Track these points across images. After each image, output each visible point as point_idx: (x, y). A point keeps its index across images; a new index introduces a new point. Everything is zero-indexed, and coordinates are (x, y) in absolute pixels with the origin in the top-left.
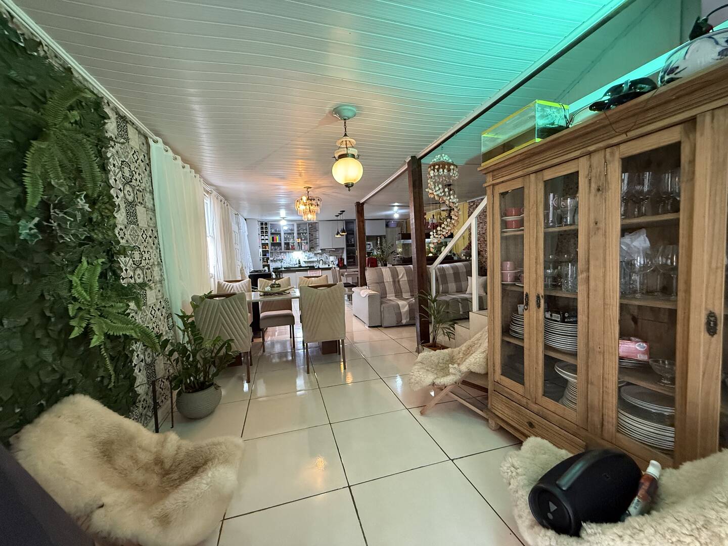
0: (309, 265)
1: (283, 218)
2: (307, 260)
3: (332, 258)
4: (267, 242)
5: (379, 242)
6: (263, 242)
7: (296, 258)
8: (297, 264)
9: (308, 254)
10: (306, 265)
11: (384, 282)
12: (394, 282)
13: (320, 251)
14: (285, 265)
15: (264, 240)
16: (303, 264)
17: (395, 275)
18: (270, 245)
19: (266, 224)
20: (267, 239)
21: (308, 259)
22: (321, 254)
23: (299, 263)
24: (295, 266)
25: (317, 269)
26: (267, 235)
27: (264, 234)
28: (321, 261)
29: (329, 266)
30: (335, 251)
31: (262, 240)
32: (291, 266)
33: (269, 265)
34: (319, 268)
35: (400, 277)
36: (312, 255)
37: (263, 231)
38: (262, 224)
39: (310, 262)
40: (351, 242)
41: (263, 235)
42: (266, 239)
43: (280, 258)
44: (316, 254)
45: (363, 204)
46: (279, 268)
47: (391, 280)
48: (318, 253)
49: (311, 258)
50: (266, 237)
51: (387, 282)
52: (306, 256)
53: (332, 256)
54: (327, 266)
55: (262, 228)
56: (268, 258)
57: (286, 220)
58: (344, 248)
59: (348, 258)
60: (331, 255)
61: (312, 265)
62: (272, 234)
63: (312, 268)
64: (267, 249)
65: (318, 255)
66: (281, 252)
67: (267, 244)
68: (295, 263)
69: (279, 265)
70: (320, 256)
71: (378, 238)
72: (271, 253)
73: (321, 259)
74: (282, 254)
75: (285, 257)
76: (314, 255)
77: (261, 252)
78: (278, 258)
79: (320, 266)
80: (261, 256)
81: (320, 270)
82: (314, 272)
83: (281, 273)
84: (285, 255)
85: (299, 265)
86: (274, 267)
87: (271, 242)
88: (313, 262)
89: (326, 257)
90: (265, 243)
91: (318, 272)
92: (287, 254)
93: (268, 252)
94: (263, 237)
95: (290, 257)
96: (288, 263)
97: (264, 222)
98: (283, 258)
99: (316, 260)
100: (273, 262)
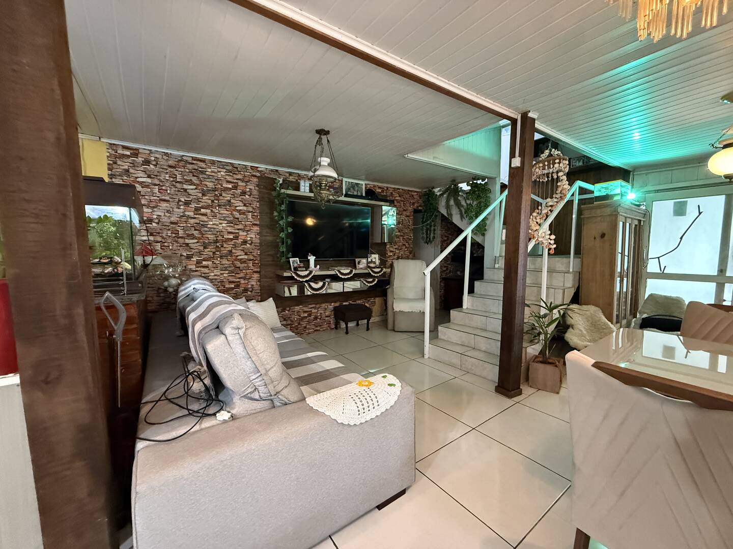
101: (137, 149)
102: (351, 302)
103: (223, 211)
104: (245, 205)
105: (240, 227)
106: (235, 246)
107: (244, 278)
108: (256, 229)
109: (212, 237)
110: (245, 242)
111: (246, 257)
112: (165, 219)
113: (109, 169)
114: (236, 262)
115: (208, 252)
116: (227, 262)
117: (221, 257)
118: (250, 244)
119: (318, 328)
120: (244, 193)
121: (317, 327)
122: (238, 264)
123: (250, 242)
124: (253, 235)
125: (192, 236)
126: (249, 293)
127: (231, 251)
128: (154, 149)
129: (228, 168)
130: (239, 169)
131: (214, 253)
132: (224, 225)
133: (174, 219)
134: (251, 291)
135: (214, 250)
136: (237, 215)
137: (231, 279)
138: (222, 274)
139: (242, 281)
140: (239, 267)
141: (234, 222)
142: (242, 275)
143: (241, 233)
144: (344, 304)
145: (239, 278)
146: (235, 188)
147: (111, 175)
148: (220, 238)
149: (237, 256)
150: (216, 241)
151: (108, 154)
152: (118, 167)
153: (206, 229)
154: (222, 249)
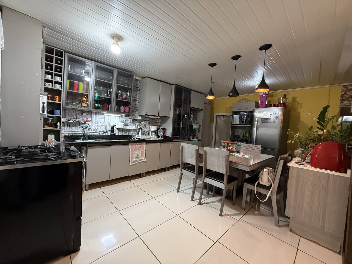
0: (124, 134)
2: (123, 128)
3: (153, 128)
4: (58, 87)
6: (49, 85)
7: (107, 122)
8: (106, 132)
10: (120, 134)
13: (140, 118)
14: (89, 132)
15: (51, 81)
16: (117, 133)
18: (64, 95)
19: (59, 53)
20: (60, 83)
21: (125, 125)
22: (139, 121)
23: (112, 131)
24: (104, 134)
25: (136, 141)
26: (61, 76)
27: (54, 72)
28: (141, 130)
31: (46, 81)
33: (59, 131)
36: (129, 121)
37: (51, 66)
38: (49, 50)
39: (125, 130)
41: (51, 74)
42: (57, 83)
43: (81, 119)
44: (134, 121)
48: (136, 120)
49: (128, 125)
50: (58, 79)
52: (122, 122)
53: (152, 125)
55: (49, 59)
56: (59, 119)
58: (170, 117)
60: (150, 124)
61: (127, 134)
62: (70, 76)
64: (57, 101)
65: (136, 122)
67: (59, 92)
68: (104, 130)
69: (77, 131)
70: (138, 123)
71: (192, 111)
72: (65, 110)
73: (139, 127)
74: (85, 114)
75: (89, 119)
76: (131, 122)
77: (44, 103)
78: (77, 120)
79: (140, 137)
80: (43, 111)
81: (145, 143)
82: (137, 146)
83: (84, 148)
84: (91, 117)
85: (112, 134)
86: (67, 135)
87: (68, 89)
88: (129, 130)
89: (145, 125)
90: (53, 88)
91: (142, 145)
92: (93, 116)
93: (58, 106)
94: (49, 77)
95: (97, 120)
96: (94, 130)
97: (55, 49)
98: (87, 121)
99: (134, 127)
100: (67, 126)
113: (341, 97)
147: (342, 100)
151: (342, 91)
152: (347, 95)
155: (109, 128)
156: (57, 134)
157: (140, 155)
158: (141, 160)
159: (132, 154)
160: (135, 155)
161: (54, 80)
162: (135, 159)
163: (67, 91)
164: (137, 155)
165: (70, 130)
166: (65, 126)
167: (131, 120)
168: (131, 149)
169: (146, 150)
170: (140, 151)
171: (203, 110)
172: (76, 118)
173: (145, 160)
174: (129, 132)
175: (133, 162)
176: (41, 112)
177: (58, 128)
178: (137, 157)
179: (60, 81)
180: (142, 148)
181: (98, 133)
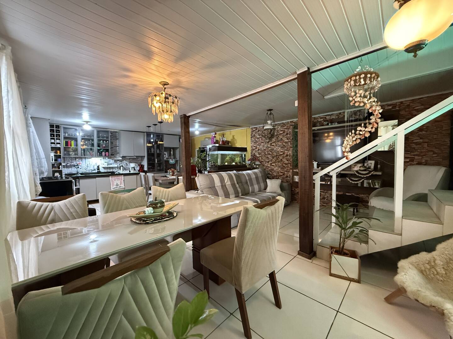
0: (109, 171)
1: (87, 122)
2: (107, 166)
3: (132, 165)
4: (58, 146)
5: (172, 153)
6: (53, 146)
7: (94, 164)
8: (95, 170)
9: (107, 160)
10: (105, 171)
11: (215, 186)
12: (222, 186)
13: (121, 158)
14: (81, 171)
15: (54, 143)
16: (102, 170)
17: (222, 180)
18: (62, 150)
19: (58, 127)
20: (59, 143)
21: (108, 165)
22: (121, 161)
23: (98, 169)
24: (93, 172)
25: (117, 175)
26: (59, 139)
27: (55, 138)
28: (122, 167)
29: (130, 171)
30: (136, 159)
31: (52, 143)
32: (88, 172)
33: (61, 171)
34: (120, 174)
35: (226, 182)
36: (112, 161)
37: (54, 135)
38: (52, 126)
39: (110, 168)
40: (151, 152)
41: (54, 139)
42: (57, 143)
43: (75, 163)
44: (116, 161)
45: (189, 116)
46: (74, 174)
47: (220, 185)
48: (118, 160)
49: (111, 164)
50: (58, 141)
51: (217, 186)
52: (106, 162)
53: (132, 163)
54: (128, 172)
55: (52, 131)
56: (60, 164)
57: (90, 125)
58: (145, 156)
59: (149, 164)
60: (130, 162)
61: (111, 170)
62: (65, 138)
63: (113, 174)
64: (59, 154)
65: (118, 162)
66: (76, 158)
67: (59, 149)
68: (93, 169)
69: (73, 170)
70: (120, 162)
71: (172, 149)
72: (64, 158)
73: (121, 165)
74: (77, 159)
75: (81, 162)
76: (114, 162)
77: (52, 157)
78: (72, 164)
79: (121, 172)
80: (52, 161)
81: (123, 175)
82: (116, 178)
83: (78, 180)
84: (82, 161)
85: (98, 171)
86: (67, 173)
87: (64, 146)
88: (113, 168)
89: (126, 163)
90: (56, 147)
91: (121, 177)
92: (84, 160)
93: (60, 157)
94: (53, 141)
95: (87, 163)
96: (85, 169)
97: (55, 125)
98: (79, 164)
99: (116, 166)
100: (66, 168)
101: (257, 127)
102: (353, 194)
103: (279, 143)
104: (287, 139)
105: (286, 149)
106: (283, 157)
107: (286, 171)
108: (291, 149)
109: (275, 154)
110: (287, 155)
111: (287, 162)
112: (263, 149)
114: (283, 164)
115: (274, 160)
116: (280, 164)
117: (278, 162)
118: (289, 156)
119: (325, 205)
120: (287, 134)
121: (324, 203)
122: (284, 165)
123: (289, 155)
124: (290, 152)
125: (269, 154)
126: (288, 178)
127: (281, 160)
128: (260, 126)
129: (281, 125)
130: (285, 124)
131: (276, 160)
132: (279, 149)
133: (265, 148)
134: (289, 178)
135: (276, 159)
136: (284, 144)
137: (282, 171)
138: (278, 169)
139: (286, 173)
140: (284, 166)
141: (283, 147)
142: (285, 170)
143: (286, 151)
144: (347, 194)
145: (285, 171)
146: (284, 132)
148: (278, 154)
149: (284, 162)
150: (277, 156)
151: (251, 131)
153: (274, 151)
154: (279, 159)
155: (96, 167)
156: (60, 172)
157: (119, 184)
158: (120, 187)
159: (112, 183)
160: (115, 184)
161: (56, 142)
162: (115, 187)
163: (65, 147)
164: (117, 184)
165: (68, 170)
166: (64, 168)
167: (114, 160)
168: (112, 180)
169: (124, 181)
170: (119, 181)
171: (178, 148)
172: (72, 162)
173: (124, 187)
174: (113, 169)
175: (114, 188)
176: (51, 161)
177: (61, 169)
178: (117, 185)
179: (59, 142)
180: (120, 179)
181: (88, 171)
